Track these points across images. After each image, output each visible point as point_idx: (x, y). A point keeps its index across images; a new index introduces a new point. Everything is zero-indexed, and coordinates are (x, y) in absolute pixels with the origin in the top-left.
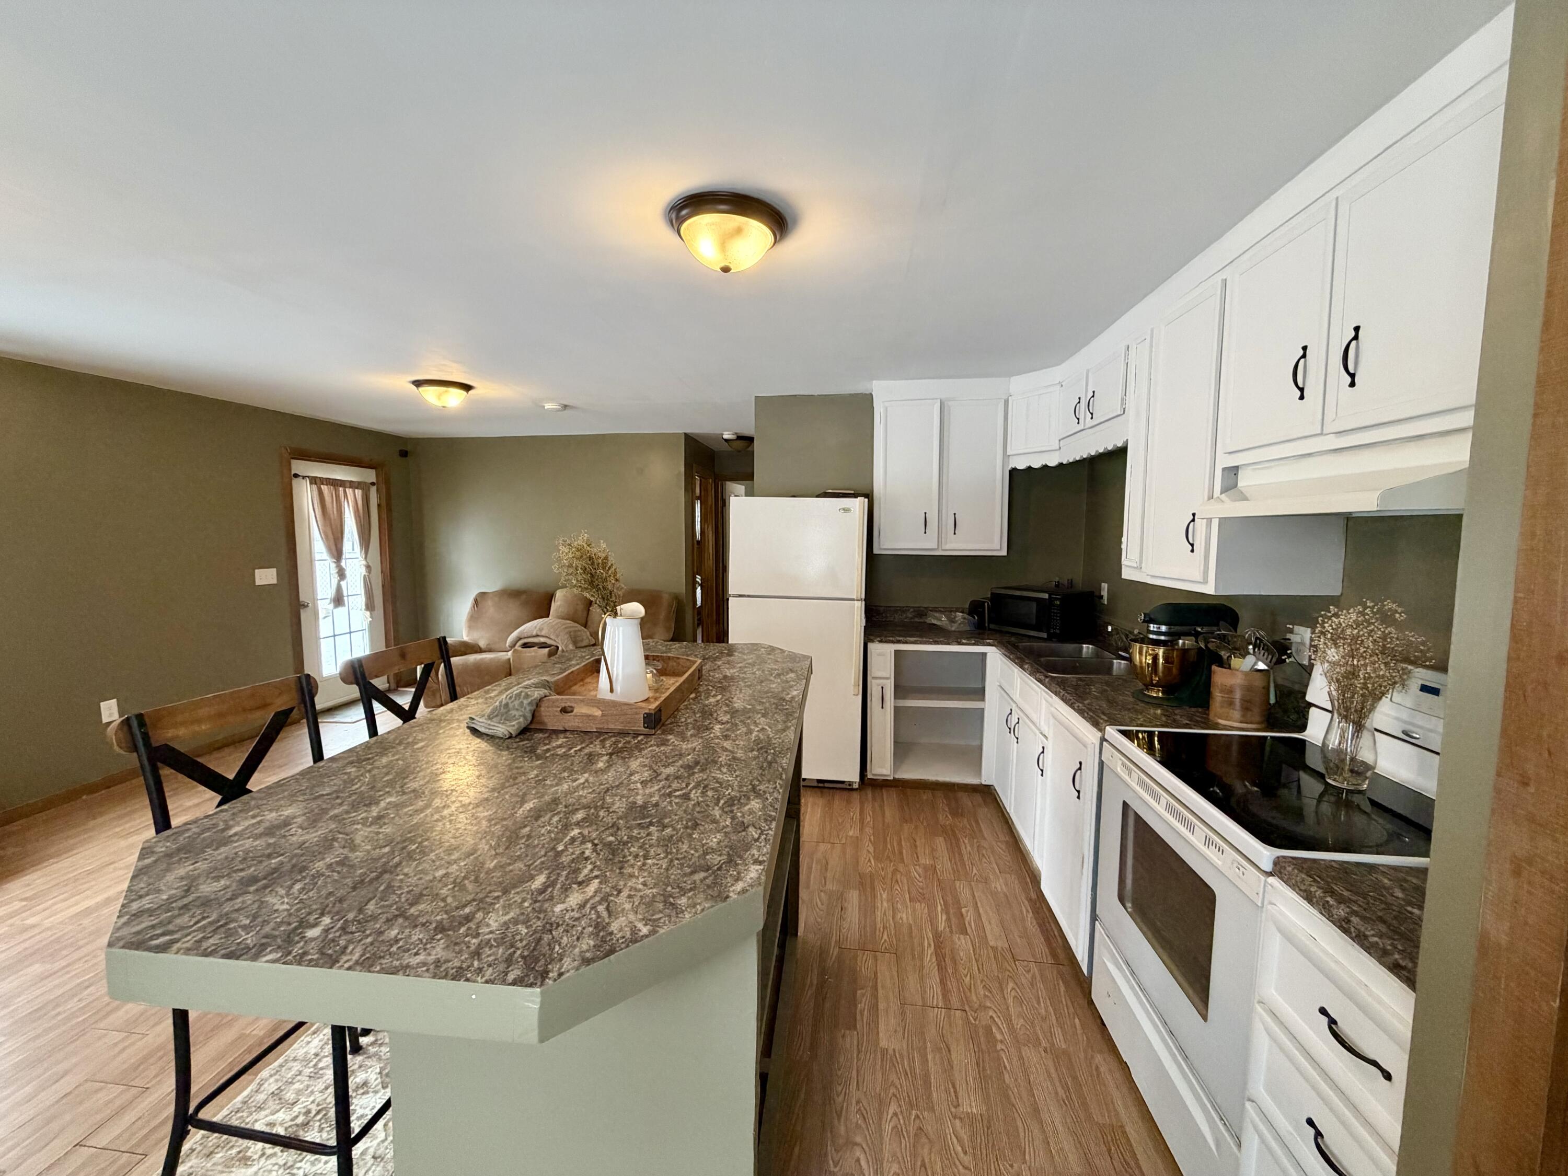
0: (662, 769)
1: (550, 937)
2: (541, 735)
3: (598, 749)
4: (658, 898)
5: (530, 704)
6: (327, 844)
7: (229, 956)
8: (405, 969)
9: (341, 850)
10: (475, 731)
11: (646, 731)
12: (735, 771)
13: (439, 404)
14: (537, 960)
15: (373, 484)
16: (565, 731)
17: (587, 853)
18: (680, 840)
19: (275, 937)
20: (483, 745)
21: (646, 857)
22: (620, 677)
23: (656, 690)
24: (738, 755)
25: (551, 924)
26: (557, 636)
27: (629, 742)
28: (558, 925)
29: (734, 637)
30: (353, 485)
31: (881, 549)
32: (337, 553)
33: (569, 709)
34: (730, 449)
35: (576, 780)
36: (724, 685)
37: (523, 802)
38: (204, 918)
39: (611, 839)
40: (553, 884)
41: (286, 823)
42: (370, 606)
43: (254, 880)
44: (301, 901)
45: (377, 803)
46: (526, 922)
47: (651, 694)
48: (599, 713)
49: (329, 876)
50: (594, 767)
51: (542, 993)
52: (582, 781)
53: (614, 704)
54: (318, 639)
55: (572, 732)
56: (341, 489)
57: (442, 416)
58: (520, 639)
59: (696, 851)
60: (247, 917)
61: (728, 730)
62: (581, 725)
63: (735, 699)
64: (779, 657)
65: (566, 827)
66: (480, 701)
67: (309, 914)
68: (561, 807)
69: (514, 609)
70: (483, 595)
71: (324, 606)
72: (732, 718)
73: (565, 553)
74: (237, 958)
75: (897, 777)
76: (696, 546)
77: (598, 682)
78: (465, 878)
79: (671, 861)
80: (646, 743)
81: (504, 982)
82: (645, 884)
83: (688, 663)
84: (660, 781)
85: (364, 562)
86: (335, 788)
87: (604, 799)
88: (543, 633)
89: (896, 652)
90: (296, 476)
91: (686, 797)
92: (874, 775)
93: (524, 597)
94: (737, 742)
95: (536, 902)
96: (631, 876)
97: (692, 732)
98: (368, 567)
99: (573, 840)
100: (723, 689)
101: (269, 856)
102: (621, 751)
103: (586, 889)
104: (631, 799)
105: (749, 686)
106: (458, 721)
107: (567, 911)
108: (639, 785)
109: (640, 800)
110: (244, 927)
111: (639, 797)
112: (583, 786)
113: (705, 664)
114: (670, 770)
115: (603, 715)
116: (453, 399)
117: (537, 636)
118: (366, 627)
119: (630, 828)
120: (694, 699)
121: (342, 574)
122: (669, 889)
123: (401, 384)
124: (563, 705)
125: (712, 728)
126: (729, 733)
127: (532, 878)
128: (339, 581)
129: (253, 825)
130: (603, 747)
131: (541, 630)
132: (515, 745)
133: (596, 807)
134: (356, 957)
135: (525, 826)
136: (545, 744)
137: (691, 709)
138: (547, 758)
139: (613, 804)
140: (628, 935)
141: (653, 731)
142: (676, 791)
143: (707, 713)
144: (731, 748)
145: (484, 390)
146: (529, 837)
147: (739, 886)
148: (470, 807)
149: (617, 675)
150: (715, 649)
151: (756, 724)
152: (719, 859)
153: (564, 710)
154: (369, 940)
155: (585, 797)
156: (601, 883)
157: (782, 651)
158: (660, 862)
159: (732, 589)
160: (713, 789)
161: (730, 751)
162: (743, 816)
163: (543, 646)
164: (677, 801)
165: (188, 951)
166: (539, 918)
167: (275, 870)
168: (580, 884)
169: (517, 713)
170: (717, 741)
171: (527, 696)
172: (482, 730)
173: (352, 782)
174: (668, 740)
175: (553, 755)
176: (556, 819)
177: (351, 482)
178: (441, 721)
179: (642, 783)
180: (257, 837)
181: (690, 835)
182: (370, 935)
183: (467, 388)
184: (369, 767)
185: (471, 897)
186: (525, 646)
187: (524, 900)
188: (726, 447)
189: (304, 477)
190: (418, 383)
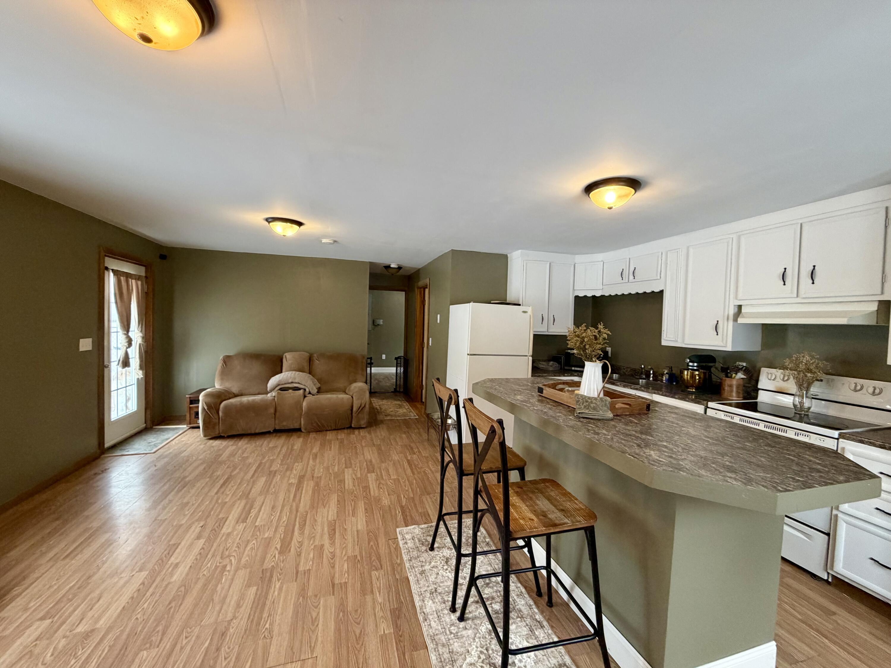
11: (646, 412)
13: (281, 233)
15: (145, 277)
26: (306, 383)
30: (137, 277)
32: (126, 326)
42: (142, 367)
54: (110, 392)
56: (130, 280)
58: (279, 385)
69: (256, 368)
70: (229, 357)
71: (116, 368)
85: (141, 334)
88: (296, 381)
90: (107, 268)
116: (291, 231)
117: (292, 383)
118: (135, 382)
121: (129, 343)
128: (127, 348)
131: (295, 378)
145: (311, 227)
177: (136, 275)
183: (300, 224)
186: (281, 389)
189: (110, 270)
190: (269, 220)
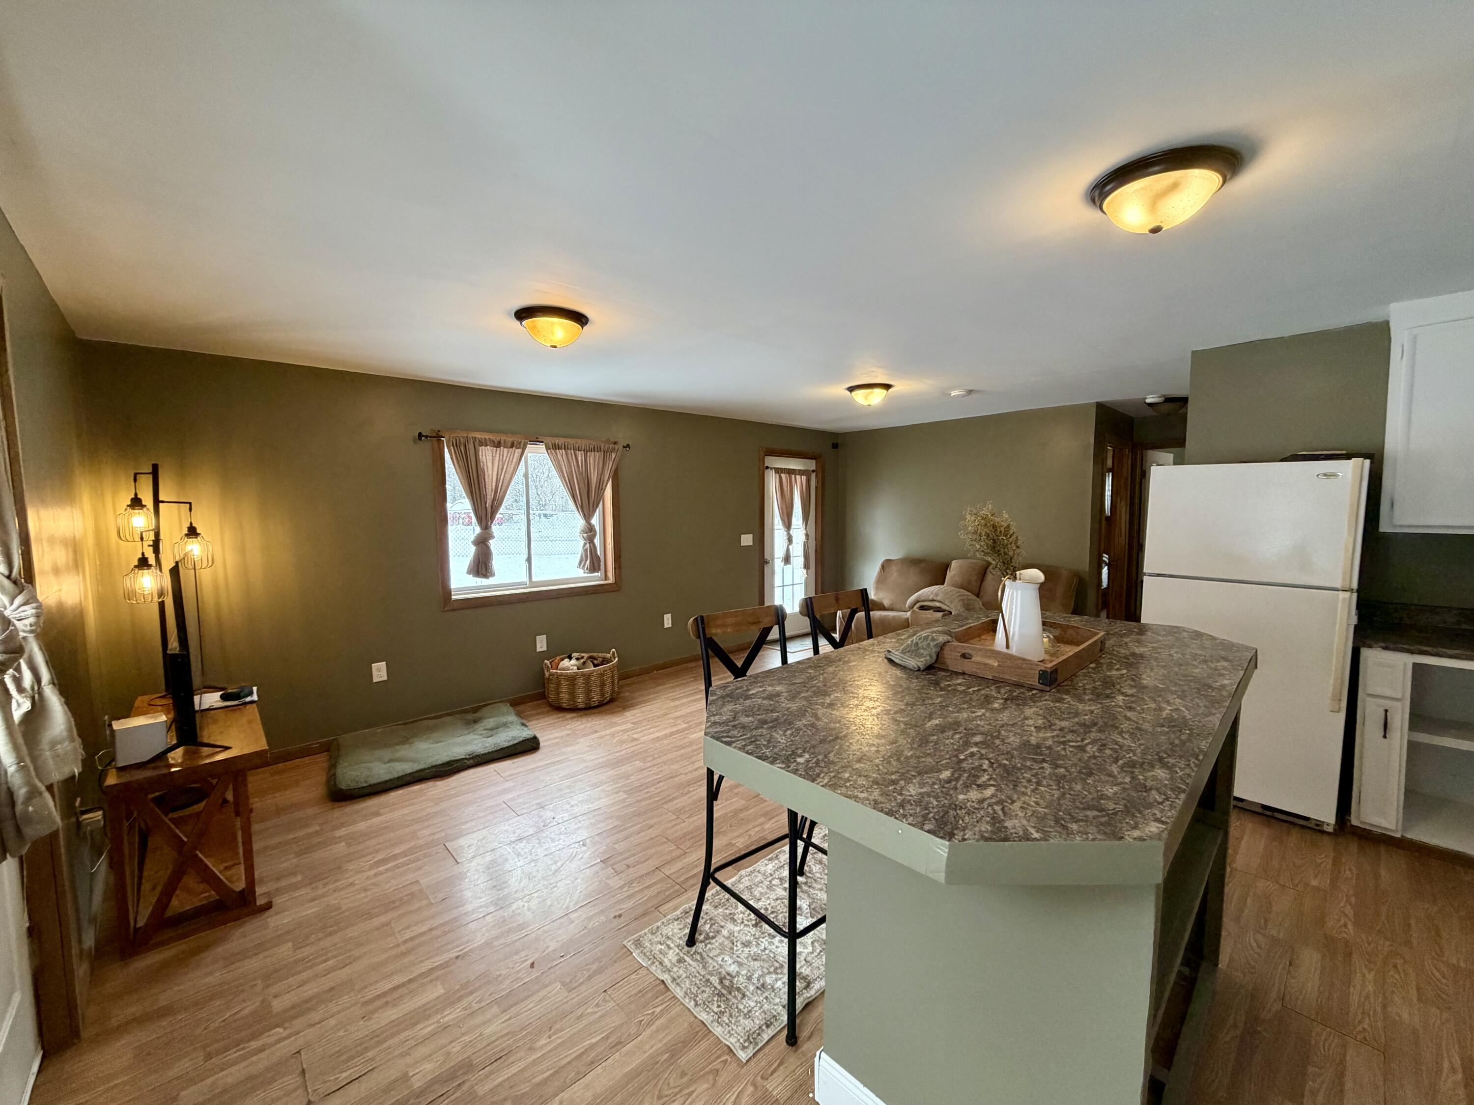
0: (1057, 722)
1: (955, 813)
2: (943, 673)
3: (994, 693)
4: (1049, 817)
5: (935, 646)
6: (802, 713)
7: (759, 758)
8: (856, 798)
9: (811, 718)
10: (891, 661)
11: (1042, 687)
12: (1139, 740)
13: (865, 403)
14: (946, 824)
15: (813, 471)
16: (964, 674)
17: (985, 767)
18: (1073, 780)
19: (780, 756)
20: (898, 672)
21: (1039, 784)
22: (1016, 638)
23: (1052, 655)
24: (1144, 727)
25: (956, 805)
26: (951, 602)
27: (1023, 693)
28: (961, 808)
29: (1147, 617)
30: (801, 473)
31: (1395, 526)
32: (788, 525)
33: (969, 657)
34: (1154, 414)
35: (974, 712)
36: (1133, 662)
37: (930, 717)
38: (744, 735)
39: (1007, 762)
40: (957, 779)
41: (778, 694)
42: (806, 566)
43: (765, 722)
44: (792, 740)
45: (829, 695)
46: (936, 798)
47: (1047, 657)
48: (996, 664)
49: (805, 731)
50: (990, 706)
51: (950, 846)
52: (979, 714)
53: (1011, 657)
54: (773, 587)
55: (970, 675)
56: (793, 476)
57: (869, 412)
58: (918, 602)
59: (1090, 793)
60: (765, 741)
61: (1133, 702)
62: (978, 671)
63: (1143, 676)
64: (1208, 644)
65: (967, 744)
66: (893, 640)
67: (797, 749)
68: (961, 729)
69: (913, 577)
70: (888, 561)
71: (778, 564)
72: (1138, 692)
73: (971, 521)
74: (764, 760)
75: (1409, 836)
76: (1104, 522)
77: (994, 639)
78: (891, 757)
79: (1064, 794)
80: (1041, 697)
81: (922, 829)
82: (1037, 803)
83: (1089, 634)
84: (1055, 730)
85: (805, 532)
86: (803, 680)
87: (999, 732)
88: (939, 598)
89: (1415, 665)
90: (767, 468)
91: (1082, 749)
92: (1362, 822)
93: (923, 565)
94: (1143, 715)
95: (943, 787)
96: (1024, 794)
97: (1090, 697)
98: (807, 535)
99: (972, 755)
100: (1129, 666)
101: (772, 711)
102: (1017, 698)
103: (984, 791)
104: (1025, 738)
105: (1163, 667)
106: (879, 652)
107: (969, 801)
108: (1033, 729)
109: (1033, 740)
110: (764, 746)
111: (1033, 738)
112: (980, 717)
113: (1110, 639)
114: (1065, 724)
115: (999, 665)
116: (877, 397)
117: (933, 600)
118: (803, 581)
119: (1024, 759)
120: (1094, 669)
121: (790, 540)
122: (1061, 813)
123: (839, 391)
124: (964, 651)
125: (1114, 697)
126: (1133, 705)
127: (939, 771)
128: (788, 546)
129: (761, 691)
130: (999, 692)
131: (937, 595)
132: (922, 677)
133: (992, 736)
134: (826, 781)
135: (933, 735)
136: (948, 681)
137: (1091, 677)
138: (949, 691)
139: (1008, 737)
140: (1021, 833)
141: (1048, 689)
142: (1070, 741)
143: (1109, 683)
144: (1135, 719)
145: (901, 387)
146: (936, 743)
147: (1136, 833)
148: (892, 712)
149: (1013, 634)
150: (1120, 626)
151: (1168, 702)
152: (1114, 806)
153: (964, 656)
154: (832, 774)
155: (983, 727)
156: (997, 790)
157: (1213, 638)
158: (1054, 792)
159: (1148, 566)
160: (1111, 749)
161: (1134, 721)
162: (1145, 780)
163: (938, 610)
164: (1071, 749)
165: (739, 749)
166: (946, 799)
167: (776, 720)
168: (978, 786)
169: (926, 653)
170: (1119, 710)
171: (933, 640)
172: (897, 661)
173: (812, 678)
174: (1065, 699)
175: (954, 690)
176: (957, 736)
177: (800, 470)
178: (866, 650)
179: (1036, 727)
180: (764, 699)
181: (1084, 780)
182: (833, 772)
183: (887, 387)
184: (822, 672)
185: (896, 770)
186: (922, 608)
187: (934, 784)
188: (1150, 412)
189: (771, 469)
190: (851, 389)
